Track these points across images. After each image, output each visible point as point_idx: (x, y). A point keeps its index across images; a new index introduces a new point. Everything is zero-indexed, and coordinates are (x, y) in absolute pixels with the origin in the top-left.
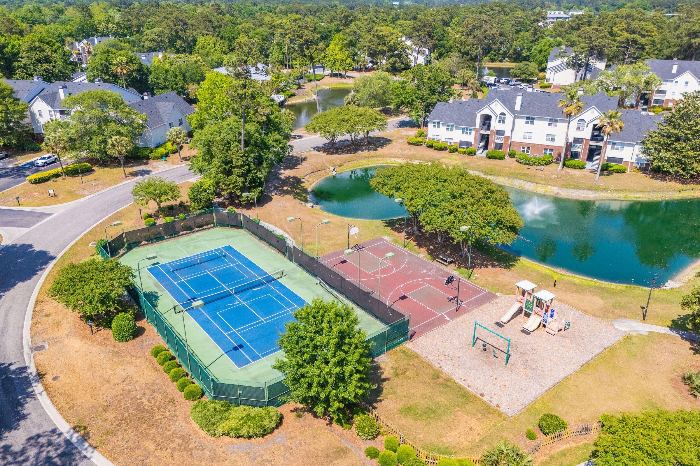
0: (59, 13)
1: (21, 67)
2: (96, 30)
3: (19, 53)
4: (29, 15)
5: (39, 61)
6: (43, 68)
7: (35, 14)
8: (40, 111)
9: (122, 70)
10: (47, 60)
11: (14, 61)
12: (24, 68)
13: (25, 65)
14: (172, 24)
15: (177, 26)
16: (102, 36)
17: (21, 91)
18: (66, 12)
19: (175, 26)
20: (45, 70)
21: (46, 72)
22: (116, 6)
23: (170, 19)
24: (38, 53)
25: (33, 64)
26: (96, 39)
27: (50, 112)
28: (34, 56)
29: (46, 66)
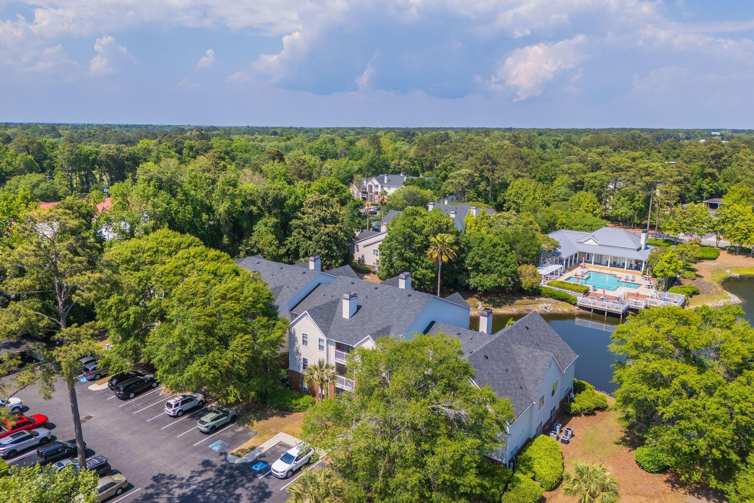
0: (351, 144)
1: (299, 226)
2: (387, 167)
3: (301, 205)
4: (324, 146)
5: (324, 220)
6: (327, 230)
7: (329, 146)
8: (304, 336)
9: (441, 254)
10: (334, 220)
11: (293, 218)
12: (302, 228)
13: (305, 224)
14: (478, 164)
15: (484, 166)
16: (392, 173)
17: (285, 287)
18: (357, 144)
19: (481, 165)
20: (328, 234)
21: (329, 236)
22: (401, 136)
23: (475, 156)
24: (324, 209)
25: (315, 224)
26: (386, 177)
27: (320, 340)
28: (319, 212)
29: (330, 228)
